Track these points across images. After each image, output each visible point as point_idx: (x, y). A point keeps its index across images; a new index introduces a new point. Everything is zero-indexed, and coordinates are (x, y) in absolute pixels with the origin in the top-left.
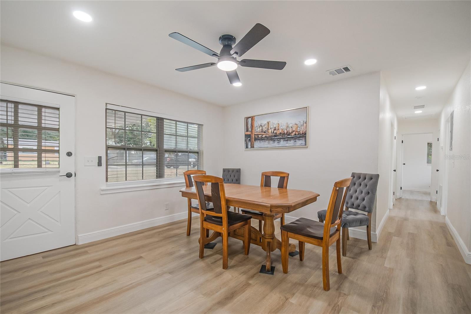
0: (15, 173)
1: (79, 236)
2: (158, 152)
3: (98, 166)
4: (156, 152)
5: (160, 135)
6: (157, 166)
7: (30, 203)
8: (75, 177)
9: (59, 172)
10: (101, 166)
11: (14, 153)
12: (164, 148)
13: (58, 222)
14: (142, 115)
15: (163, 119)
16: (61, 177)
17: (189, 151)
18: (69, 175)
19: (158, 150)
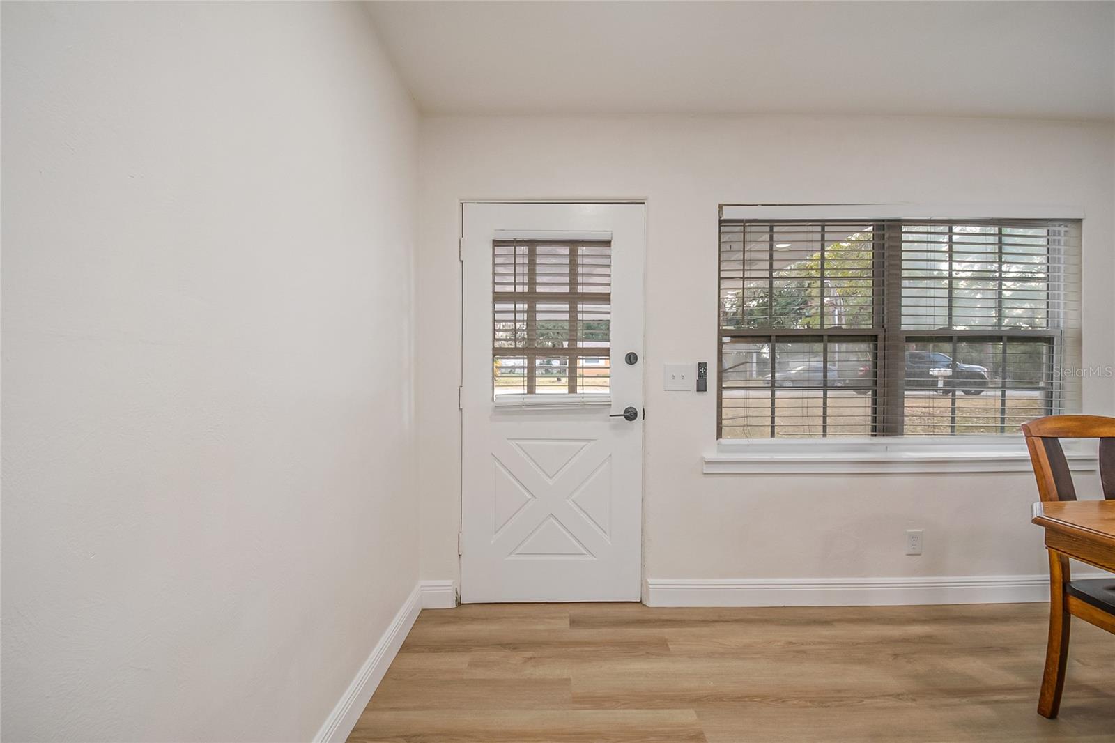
0: (526, 405)
1: (650, 581)
2: (880, 344)
3: (698, 391)
4: (872, 346)
5: (888, 285)
6: (875, 393)
7: (553, 476)
8: (643, 419)
9: (610, 405)
10: (706, 391)
11: (527, 358)
12: (903, 328)
13: (605, 533)
14: (823, 222)
15: (899, 223)
16: (613, 419)
17: (1011, 334)
18: (630, 415)
19: (881, 336)
